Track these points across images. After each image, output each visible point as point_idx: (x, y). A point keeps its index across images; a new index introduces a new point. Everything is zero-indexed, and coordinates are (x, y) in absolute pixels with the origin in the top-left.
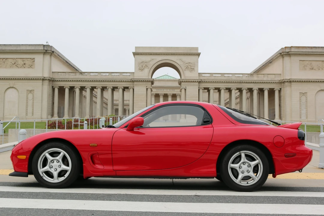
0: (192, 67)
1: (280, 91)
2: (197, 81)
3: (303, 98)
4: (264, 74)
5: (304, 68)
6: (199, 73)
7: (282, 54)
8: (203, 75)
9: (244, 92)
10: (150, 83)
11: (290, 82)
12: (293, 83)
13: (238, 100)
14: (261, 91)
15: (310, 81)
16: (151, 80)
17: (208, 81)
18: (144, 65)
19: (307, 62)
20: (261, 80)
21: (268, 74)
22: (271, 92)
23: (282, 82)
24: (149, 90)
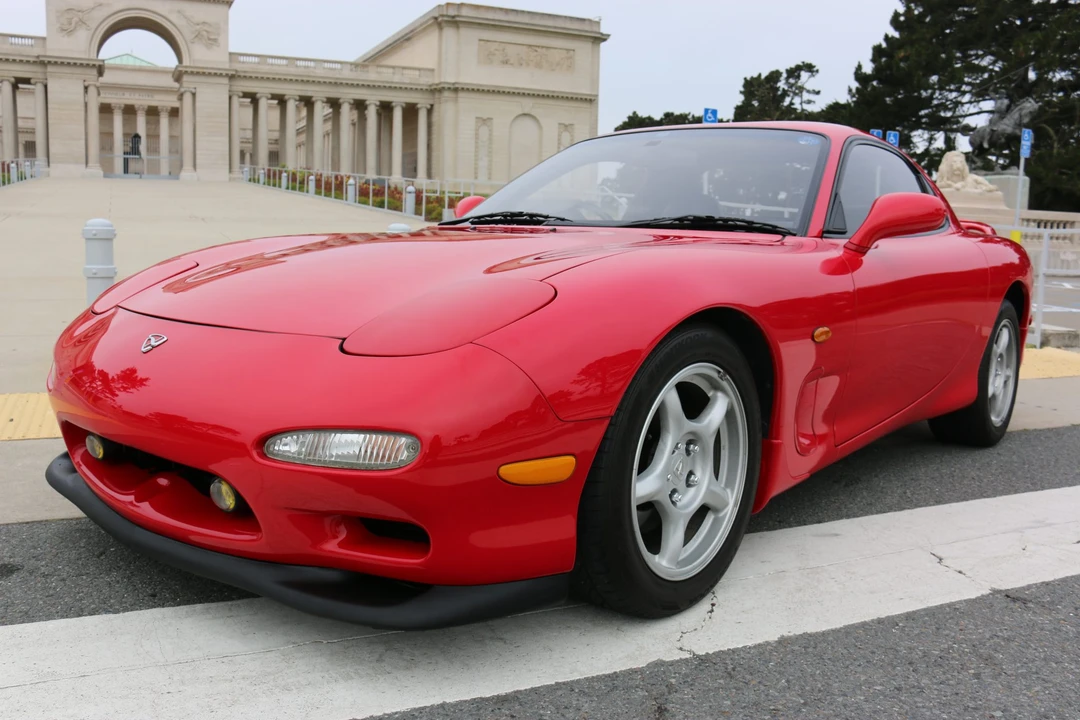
0: (211, 36)
1: (430, 111)
2: (224, 73)
3: (484, 131)
4: (393, 67)
5: (487, 58)
6: (230, 54)
7: (440, 19)
8: (242, 59)
9: (345, 109)
10: (95, 72)
11: (456, 90)
12: (461, 95)
13: (329, 126)
14: (386, 109)
15: (501, 90)
16: (97, 63)
17: (254, 75)
18: (75, 19)
19: (496, 46)
20: (388, 82)
21: (404, 68)
22: (411, 112)
23: (436, 91)
24: (92, 91)
